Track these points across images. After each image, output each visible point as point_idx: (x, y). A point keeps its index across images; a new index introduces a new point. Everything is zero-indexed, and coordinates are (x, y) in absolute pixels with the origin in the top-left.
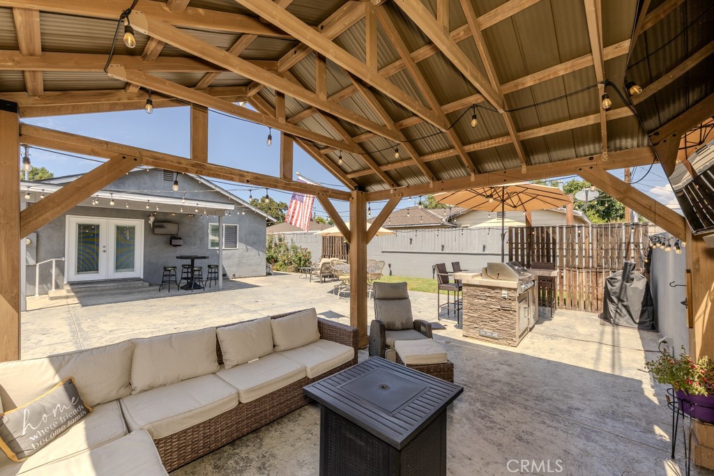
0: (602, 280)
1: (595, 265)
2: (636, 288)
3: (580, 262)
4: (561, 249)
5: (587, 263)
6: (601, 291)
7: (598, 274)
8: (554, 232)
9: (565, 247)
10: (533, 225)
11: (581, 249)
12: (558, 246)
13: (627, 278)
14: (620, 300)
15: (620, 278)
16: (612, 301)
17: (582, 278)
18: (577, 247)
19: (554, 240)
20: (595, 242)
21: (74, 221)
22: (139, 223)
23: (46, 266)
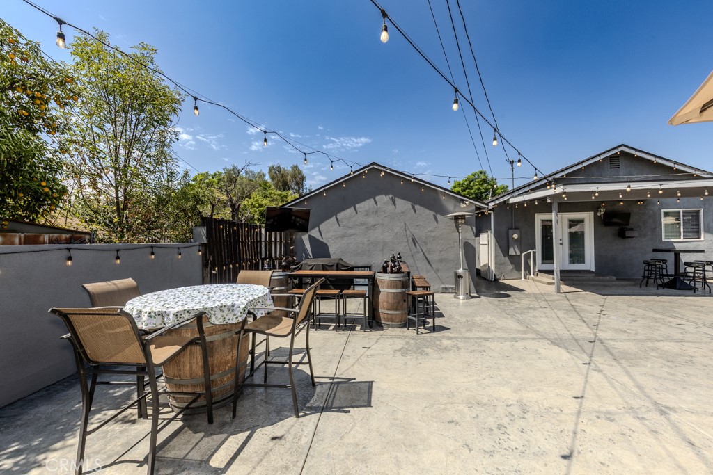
21: (539, 218)
22: (588, 217)
23: (527, 257)
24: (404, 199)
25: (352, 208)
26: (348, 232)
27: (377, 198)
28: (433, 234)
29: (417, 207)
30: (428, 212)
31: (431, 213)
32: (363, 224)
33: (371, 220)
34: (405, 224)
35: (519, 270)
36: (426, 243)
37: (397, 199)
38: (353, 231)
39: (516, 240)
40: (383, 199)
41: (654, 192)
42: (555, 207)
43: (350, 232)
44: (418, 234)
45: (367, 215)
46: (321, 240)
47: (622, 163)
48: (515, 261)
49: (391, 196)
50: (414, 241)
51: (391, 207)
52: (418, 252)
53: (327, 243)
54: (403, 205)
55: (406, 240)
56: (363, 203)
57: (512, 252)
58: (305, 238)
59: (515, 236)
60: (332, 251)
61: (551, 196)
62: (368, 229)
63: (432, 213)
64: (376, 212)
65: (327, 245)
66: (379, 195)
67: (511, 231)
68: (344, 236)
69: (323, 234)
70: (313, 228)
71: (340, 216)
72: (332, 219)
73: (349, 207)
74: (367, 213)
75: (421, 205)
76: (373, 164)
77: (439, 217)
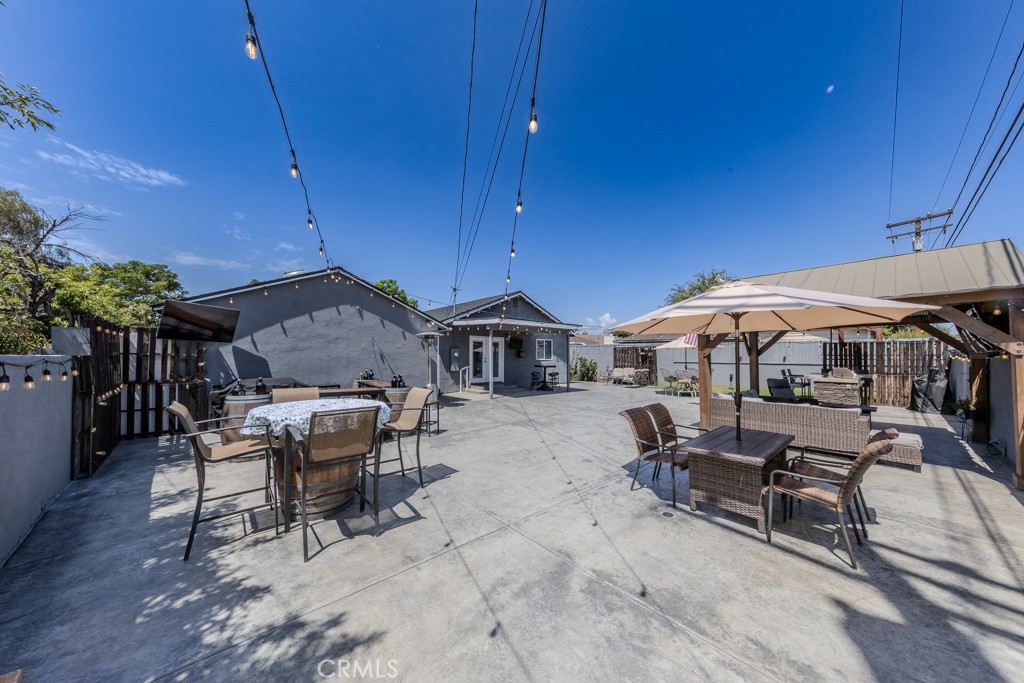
0: (909, 384)
1: (902, 372)
2: (939, 387)
3: (889, 370)
4: (872, 359)
5: (895, 371)
6: (908, 390)
7: (905, 378)
8: (866, 347)
9: (875, 358)
10: (845, 341)
11: (889, 360)
12: (869, 358)
13: (932, 379)
14: (926, 395)
15: (926, 380)
16: (919, 396)
17: (890, 381)
18: (886, 358)
19: (866, 353)
20: (902, 355)
21: (473, 339)
22: (501, 340)
23: (464, 372)
24: (373, 313)
25: (307, 316)
26: (300, 345)
27: (341, 307)
28: (401, 351)
29: (386, 322)
30: (397, 328)
31: (398, 330)
32: (320, 336)
33: (333, 332)
34: (373, 339)
35: (458, 384)
36: (394, 360)
37: (364, 311)
38: (307, 344)
39: (456, 358)
40: (348, 310)
41: (536, 329)
42: (491, 333)
43: (302, 345)
44: (387, 350)
45: (327, 326)
46: (256, 353)
47: (520, 304)
48: (455, 376)
49: (358, 307)
50: (382, 357)
51: (357, 319)
52: (386, 369)
53: (267, 359)
54: (371, 319)
55: (373, 356)
56: (322, 311)
57: (453, 369)
58: (226, 351)
59: (456, 354)
60: (273, 368)
61: (489, 325)
62: (329, 342)
63: (401, 330)
64: (339, 323)
65: (265, 361)
66: (343, 304)
67: (453, 350)
68: (293, 350)
69: (258, 347)
70: (242, 336)
71: (288, 324)
72: (274, 327)
73: (303, 314)
74: (327, 324)
75: (390, 321)
76: (339, 268)
77: (407, 334)
